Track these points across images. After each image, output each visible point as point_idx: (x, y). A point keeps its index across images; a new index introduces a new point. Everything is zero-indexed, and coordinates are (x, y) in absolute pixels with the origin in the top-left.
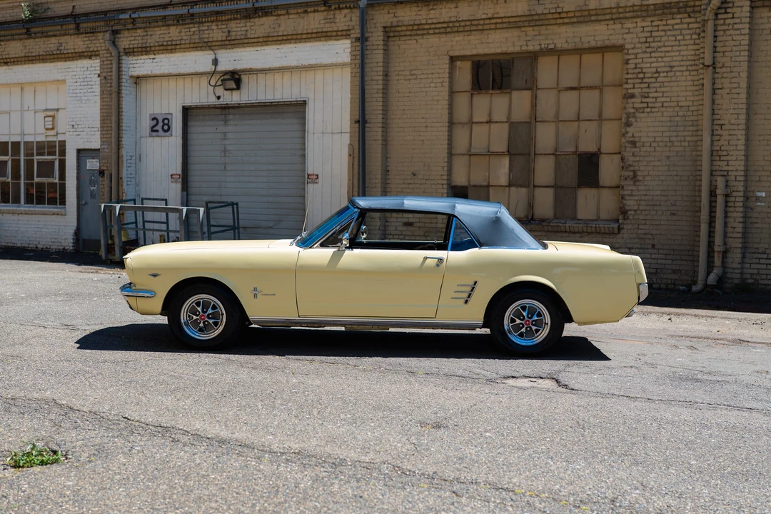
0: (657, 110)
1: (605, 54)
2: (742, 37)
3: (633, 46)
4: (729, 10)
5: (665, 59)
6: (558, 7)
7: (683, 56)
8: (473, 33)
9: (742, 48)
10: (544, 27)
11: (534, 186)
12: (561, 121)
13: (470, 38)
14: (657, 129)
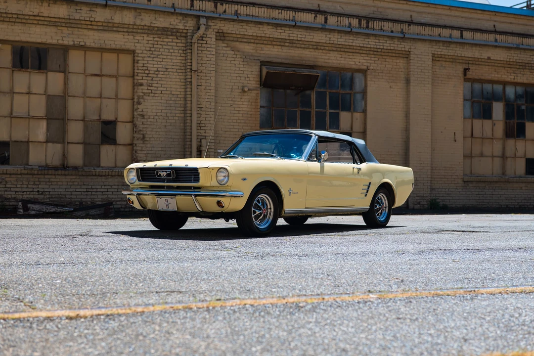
0: (157, 95)
1: (119, 54)
2: (212, 56)
3: (141, 52)
4: (204, 39)
5: (162, 63)
6: (91, 17)
7: (174, 63)
8: (16, 24)
9: (211, 62)
10: (77, 29)
11: (68, 143)
12: (88, 97)
13: (13, 27)
14: (158, 108)
